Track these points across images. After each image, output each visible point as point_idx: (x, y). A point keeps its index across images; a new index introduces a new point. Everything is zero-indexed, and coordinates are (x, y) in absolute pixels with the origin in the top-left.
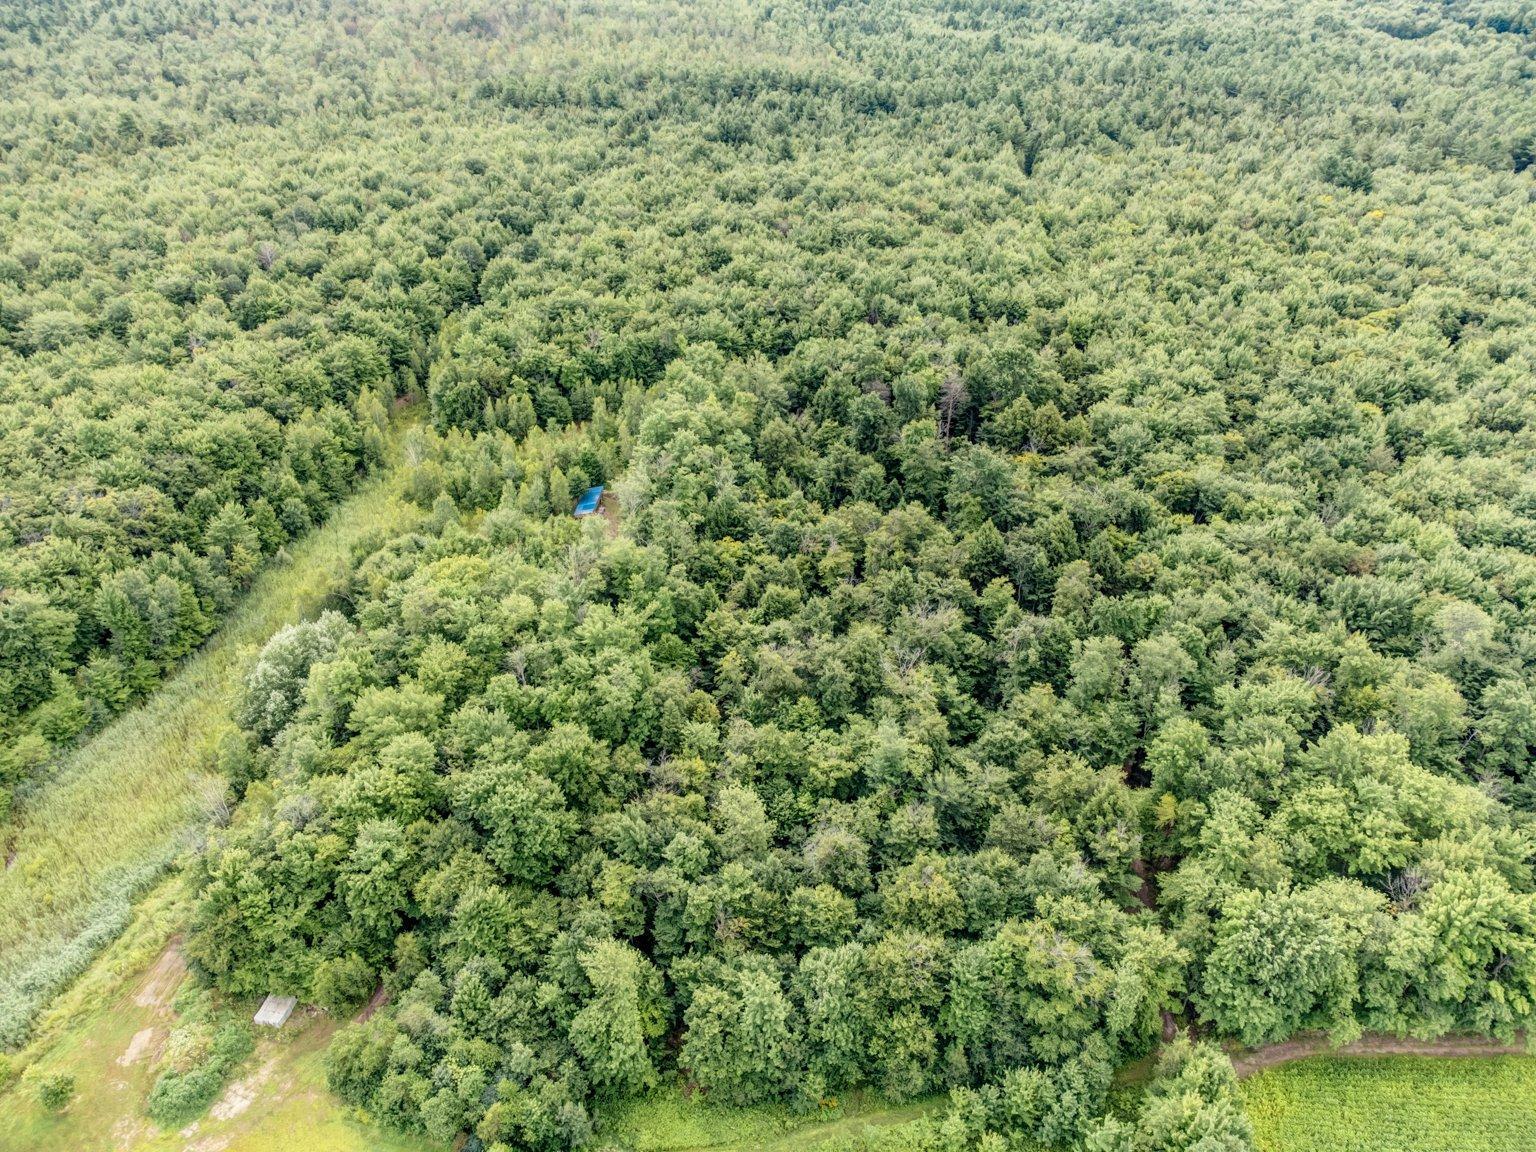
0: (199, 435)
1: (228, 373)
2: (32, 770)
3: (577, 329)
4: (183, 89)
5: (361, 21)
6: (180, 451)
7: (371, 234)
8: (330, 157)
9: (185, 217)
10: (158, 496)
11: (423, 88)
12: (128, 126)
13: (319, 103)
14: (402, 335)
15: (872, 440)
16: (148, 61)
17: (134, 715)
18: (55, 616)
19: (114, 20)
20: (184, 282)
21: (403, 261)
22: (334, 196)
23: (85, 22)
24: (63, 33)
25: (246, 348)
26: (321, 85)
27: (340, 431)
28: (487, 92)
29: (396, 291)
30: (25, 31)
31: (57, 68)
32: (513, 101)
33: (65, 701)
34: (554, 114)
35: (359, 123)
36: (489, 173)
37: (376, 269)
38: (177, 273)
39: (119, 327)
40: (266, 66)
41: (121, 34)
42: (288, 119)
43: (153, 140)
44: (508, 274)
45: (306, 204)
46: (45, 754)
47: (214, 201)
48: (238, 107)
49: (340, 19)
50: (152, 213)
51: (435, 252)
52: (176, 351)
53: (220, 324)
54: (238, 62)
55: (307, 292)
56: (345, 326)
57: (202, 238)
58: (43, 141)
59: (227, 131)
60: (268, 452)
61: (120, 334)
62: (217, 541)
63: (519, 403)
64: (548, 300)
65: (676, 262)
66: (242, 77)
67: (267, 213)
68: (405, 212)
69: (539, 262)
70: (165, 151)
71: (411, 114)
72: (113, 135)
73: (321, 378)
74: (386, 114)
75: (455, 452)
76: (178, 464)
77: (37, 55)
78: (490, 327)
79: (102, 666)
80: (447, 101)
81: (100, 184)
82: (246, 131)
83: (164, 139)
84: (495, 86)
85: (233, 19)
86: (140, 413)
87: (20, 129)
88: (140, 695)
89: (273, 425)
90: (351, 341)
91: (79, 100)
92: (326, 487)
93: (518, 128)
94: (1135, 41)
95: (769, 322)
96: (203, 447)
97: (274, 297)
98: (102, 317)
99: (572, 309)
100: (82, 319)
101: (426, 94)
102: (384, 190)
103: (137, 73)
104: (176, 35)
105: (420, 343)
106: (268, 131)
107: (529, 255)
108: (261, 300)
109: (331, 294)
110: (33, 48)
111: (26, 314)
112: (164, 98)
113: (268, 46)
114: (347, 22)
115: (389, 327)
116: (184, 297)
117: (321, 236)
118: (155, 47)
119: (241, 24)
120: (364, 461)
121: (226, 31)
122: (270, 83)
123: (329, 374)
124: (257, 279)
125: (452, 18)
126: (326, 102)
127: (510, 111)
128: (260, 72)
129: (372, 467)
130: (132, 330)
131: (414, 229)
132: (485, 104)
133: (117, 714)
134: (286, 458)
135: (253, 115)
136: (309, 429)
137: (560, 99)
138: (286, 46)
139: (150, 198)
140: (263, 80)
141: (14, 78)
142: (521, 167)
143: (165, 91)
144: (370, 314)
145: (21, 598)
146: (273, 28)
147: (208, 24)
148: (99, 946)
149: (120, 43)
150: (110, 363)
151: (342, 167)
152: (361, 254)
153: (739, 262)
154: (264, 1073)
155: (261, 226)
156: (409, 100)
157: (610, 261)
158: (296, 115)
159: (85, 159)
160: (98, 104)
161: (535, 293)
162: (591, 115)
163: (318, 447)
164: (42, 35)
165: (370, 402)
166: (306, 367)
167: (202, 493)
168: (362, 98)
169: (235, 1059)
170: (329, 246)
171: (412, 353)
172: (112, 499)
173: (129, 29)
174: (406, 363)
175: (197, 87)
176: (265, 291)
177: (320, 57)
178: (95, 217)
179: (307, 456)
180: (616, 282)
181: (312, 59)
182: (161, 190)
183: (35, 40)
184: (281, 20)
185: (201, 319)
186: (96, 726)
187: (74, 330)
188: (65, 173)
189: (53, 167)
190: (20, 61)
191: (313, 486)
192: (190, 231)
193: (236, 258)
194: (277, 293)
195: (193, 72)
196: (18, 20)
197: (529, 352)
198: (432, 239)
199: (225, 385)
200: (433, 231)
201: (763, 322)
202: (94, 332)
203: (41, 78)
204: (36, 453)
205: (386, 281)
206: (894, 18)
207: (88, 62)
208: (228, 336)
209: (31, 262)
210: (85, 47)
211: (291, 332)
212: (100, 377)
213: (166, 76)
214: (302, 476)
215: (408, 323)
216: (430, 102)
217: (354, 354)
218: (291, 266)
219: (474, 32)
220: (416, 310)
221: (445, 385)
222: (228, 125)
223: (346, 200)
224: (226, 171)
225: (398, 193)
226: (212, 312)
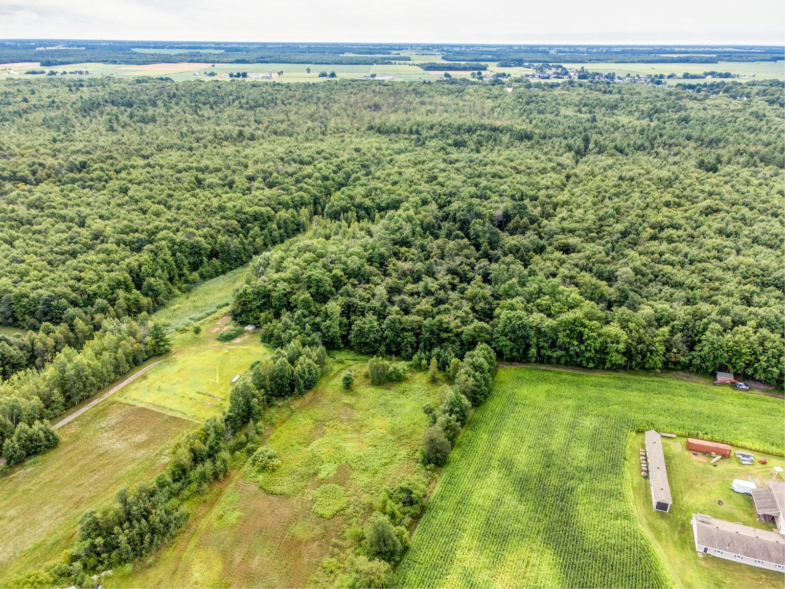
0: (250, 210)
1: (262, 197)
2: (194, 282)
3: (376, 195)
4: (261, 125)
5: (331, 104)
6: (245, 213)
7: (315, 166)
8: (307, 145)
9: (255, 158)
10: (236, 222)
11: (346, 127)
12: (241, 134)
13: (308, 130)
14: (319, 195)
15: (463, 227)
16: (250, 116)
17: (222, 276)
18: (206, 245)
19: (240, 103)
20: (252, 174)
21: (324, 173)
22: (305, 155)
23: (229, 103)
24: (222, 106)
25: (268, 192)
26: (310, 124)
27: (293, 217)
28: (370, 128)
29: (319, 182)
30: (208, 106)
31: (218, 117)
32: (379, 131)
33: (206, 268)
34: (393, 136)
35: (320, 136)
36: (362, 151)
37: (315, 175)
38: (250, 172)
39: (231, 185)
40: (292, 118)
41: (241, 107)
42: (295, 135)
43: (248, 139)
44: (358, 179)
45: (296, 156)
46: (198, 278)
47: (265, 155)
48: (279, 131)
49: (322, 104)
50: (246, 157)
51: (335, 172)
52: (246, 192)
53: (262, 186)
54: (282, 117)
55: (290, 180)
56: (301, 189)
57: (259, 164)
58: (213, 137)
59: (274, 137)
60: (270, 219)
61: (231, 187)
62: (251, 237)
63: (352, 214)
64: (368, 187)
65: (418, 179)
66: (282, 122)
67: (282, 159)
68: (328, 161)
69: (370, 177)
70: (252, 142)
71: (341, 134)
72: (235, 136)
73: (290, 202)
74: (331, 134)
75: (328, 226)
76: (243, 216)
77: (211, 113)
78: (347, 192)
79: (215, 261)
80: (355, 131)
81: (230, 149)
82: (280, 137)
83: (252, 138)
84: (374, 126)
85: (283, 103)
86: (235, 203)
87: (205, 134)
88: (224, 273)
89: (273, 212)
90: (301, 193)
91: (225, 127)
92: (286, 232)
93: (378, 140)
94: (659, 119)
95: (445, 197)
96: (252, 213)
97: (279, 180)
98: (226, 182)
99: (376, 190)
100: (220, 182)
101: (348, 128)
102: (323, 154)
103: (246, 120)
104: (261, 108)
105: (324, 198)
106: (288, 138)
107: (367, 174)
108: (275, 181)
109: (298, 181)
110: (211, 111)
111: (204, 179)
112: (253, 127)
113: (293, 112)
114: (325, 105)
115: (315, 191)
116: (251, 179)
117: (298, 166)
118: (253, 112)
119: (285, 105)
120: (299, 228)
121: (280, 107)
122: (292, 124)
123: (293, 202)
124: (275, 174)
125: (366, 104)
126: (311, 130)
127: (378, 134)
128: (289, 120)
129: (302, 230)
130: (234, 186)
131: (329, 166)
132: (368, 132)
133: (217, 276)
134: (275, 222)
135: (283, 133)
136: (283, 214)
137: (398, 131)
138: (300, 112)
139: (245, 153)
140: (289, 123)
141: (204, 120)
142: (374, 150)
143: (255, 125)
144: (309, 187)
145: (198, 238)
146: (297, 106)
147: (273, 105)
148: (208, 315)
149: (241, 110)
150: (227, 193)
151: (310, 148)
152: (310, 170)
153: (440, 179)
154: (245, 338)
155: (279, 163)
156: (340, 130)
157: (395, 177)
158: (299, 134)
159: (225, 143)
160: (231, 128)
161: (365, 185)
162: (407, 137)
163: (285, 220)
164: (214, 107)
165: (304, 211)
166: (287, 198)
167: (249, 225)
168: (324, 129)
169: (239, 334)
170: (300, 168)
171: (321, 200)
172: (224, 221)
173: (245, 106)
174: (319, 204)
175: (265, 125)
176: (277, 178)
177: (312, 116)
178: (227, 157)
179: (282, 222)
180: (395, 183)
181: (309, 117)
182: (248, 151)
183: (212, 108)
184: (300, 104)
185: (256, 184)
186: (211, 277)
187: (217, 184)
188: (219, 147)
189: (214, 145)
190: (206, 115)
191: (282, 231)
192: (256, 162)
193: (270, 169)
194: (280, 179)
195: (265, 120)
196: (206, 101)
197: (358, 200)
198: (335, 169)
199: (261, 200)
200: (336, 166)
201: (442, 197)
202: (224, 186)
203: (213, 120)
204: (205, 210)
205: (317, 179)
206: (554, 109)
207: (229, 116)
208: (263, 189)
209: (207, 168)
210: (228, 111)
211: (283, 189)
212: (224, 196)
213: (256, 121)
214: (279, 228)
215: (321, 192)
216: (348, 131)
217: (302, 197)
218: (286, 172)
219: (373, 109)
220: (325, 189)
221: (329, 208)
222: (274, 136)
223: (309, 156)
224: (271, 147)
225: (327, 155)
226: (260, 182)
